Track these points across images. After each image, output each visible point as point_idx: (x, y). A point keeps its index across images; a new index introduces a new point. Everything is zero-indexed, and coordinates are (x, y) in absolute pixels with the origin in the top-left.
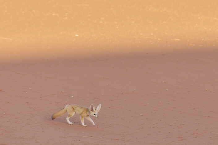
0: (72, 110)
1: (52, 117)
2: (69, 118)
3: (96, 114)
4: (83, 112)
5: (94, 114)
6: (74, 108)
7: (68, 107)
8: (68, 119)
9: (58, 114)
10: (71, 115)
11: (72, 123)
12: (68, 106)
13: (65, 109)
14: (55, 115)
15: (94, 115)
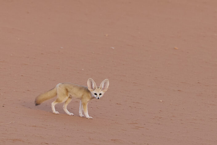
0: (64, 92)
1: (36, 101)
2: (56, 103)
3: (98, 95)
4: (83, 95)
5: (96, 94)
6: (69, 90)
7: (59, 88)
8: (53, 104)
9: (44, 96)
10: (61, 101)
11: (57, 112)
12: (60, 86)
13: (55, 89)
14: (41, 98)
15: (95, 96)
